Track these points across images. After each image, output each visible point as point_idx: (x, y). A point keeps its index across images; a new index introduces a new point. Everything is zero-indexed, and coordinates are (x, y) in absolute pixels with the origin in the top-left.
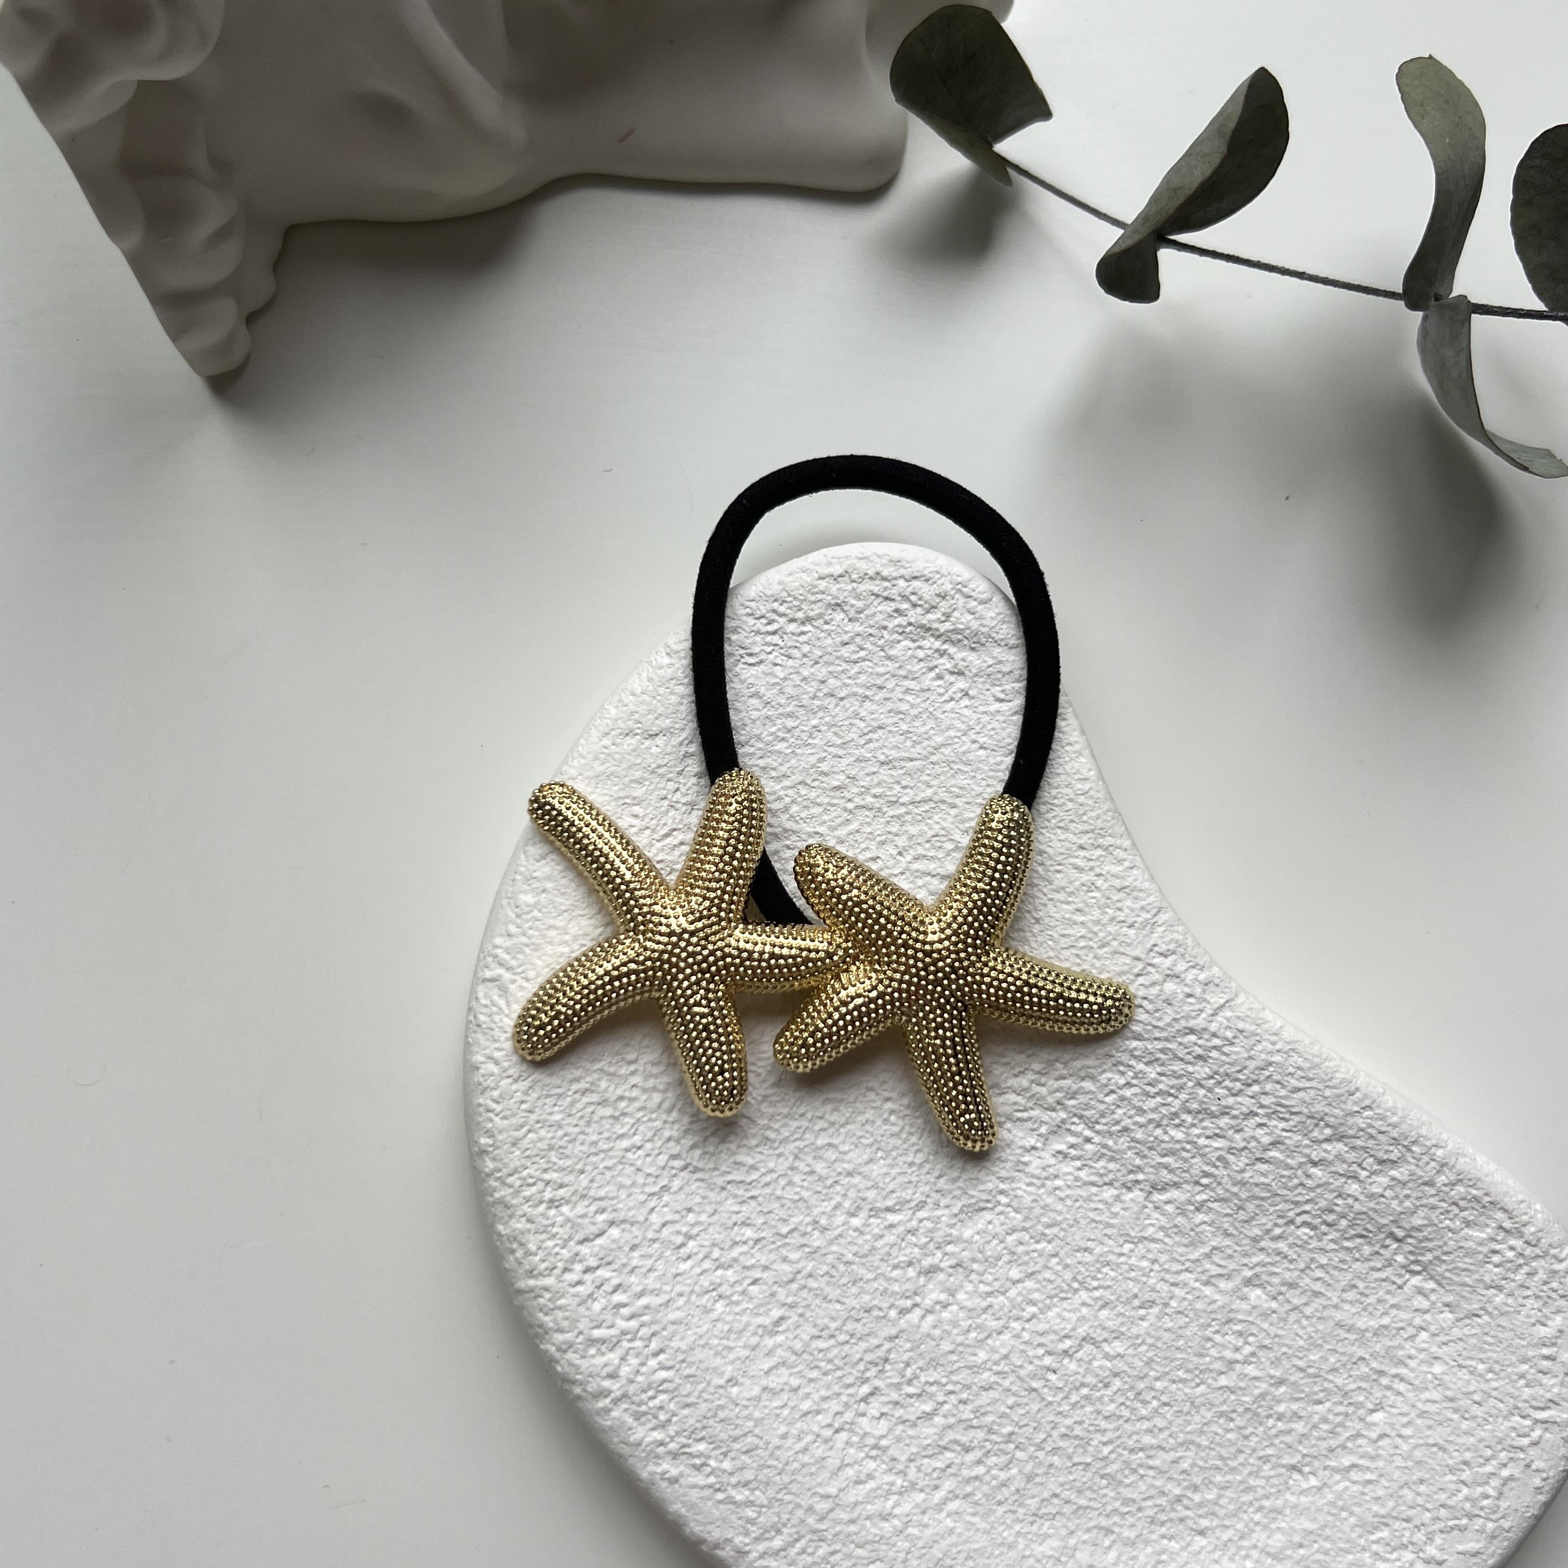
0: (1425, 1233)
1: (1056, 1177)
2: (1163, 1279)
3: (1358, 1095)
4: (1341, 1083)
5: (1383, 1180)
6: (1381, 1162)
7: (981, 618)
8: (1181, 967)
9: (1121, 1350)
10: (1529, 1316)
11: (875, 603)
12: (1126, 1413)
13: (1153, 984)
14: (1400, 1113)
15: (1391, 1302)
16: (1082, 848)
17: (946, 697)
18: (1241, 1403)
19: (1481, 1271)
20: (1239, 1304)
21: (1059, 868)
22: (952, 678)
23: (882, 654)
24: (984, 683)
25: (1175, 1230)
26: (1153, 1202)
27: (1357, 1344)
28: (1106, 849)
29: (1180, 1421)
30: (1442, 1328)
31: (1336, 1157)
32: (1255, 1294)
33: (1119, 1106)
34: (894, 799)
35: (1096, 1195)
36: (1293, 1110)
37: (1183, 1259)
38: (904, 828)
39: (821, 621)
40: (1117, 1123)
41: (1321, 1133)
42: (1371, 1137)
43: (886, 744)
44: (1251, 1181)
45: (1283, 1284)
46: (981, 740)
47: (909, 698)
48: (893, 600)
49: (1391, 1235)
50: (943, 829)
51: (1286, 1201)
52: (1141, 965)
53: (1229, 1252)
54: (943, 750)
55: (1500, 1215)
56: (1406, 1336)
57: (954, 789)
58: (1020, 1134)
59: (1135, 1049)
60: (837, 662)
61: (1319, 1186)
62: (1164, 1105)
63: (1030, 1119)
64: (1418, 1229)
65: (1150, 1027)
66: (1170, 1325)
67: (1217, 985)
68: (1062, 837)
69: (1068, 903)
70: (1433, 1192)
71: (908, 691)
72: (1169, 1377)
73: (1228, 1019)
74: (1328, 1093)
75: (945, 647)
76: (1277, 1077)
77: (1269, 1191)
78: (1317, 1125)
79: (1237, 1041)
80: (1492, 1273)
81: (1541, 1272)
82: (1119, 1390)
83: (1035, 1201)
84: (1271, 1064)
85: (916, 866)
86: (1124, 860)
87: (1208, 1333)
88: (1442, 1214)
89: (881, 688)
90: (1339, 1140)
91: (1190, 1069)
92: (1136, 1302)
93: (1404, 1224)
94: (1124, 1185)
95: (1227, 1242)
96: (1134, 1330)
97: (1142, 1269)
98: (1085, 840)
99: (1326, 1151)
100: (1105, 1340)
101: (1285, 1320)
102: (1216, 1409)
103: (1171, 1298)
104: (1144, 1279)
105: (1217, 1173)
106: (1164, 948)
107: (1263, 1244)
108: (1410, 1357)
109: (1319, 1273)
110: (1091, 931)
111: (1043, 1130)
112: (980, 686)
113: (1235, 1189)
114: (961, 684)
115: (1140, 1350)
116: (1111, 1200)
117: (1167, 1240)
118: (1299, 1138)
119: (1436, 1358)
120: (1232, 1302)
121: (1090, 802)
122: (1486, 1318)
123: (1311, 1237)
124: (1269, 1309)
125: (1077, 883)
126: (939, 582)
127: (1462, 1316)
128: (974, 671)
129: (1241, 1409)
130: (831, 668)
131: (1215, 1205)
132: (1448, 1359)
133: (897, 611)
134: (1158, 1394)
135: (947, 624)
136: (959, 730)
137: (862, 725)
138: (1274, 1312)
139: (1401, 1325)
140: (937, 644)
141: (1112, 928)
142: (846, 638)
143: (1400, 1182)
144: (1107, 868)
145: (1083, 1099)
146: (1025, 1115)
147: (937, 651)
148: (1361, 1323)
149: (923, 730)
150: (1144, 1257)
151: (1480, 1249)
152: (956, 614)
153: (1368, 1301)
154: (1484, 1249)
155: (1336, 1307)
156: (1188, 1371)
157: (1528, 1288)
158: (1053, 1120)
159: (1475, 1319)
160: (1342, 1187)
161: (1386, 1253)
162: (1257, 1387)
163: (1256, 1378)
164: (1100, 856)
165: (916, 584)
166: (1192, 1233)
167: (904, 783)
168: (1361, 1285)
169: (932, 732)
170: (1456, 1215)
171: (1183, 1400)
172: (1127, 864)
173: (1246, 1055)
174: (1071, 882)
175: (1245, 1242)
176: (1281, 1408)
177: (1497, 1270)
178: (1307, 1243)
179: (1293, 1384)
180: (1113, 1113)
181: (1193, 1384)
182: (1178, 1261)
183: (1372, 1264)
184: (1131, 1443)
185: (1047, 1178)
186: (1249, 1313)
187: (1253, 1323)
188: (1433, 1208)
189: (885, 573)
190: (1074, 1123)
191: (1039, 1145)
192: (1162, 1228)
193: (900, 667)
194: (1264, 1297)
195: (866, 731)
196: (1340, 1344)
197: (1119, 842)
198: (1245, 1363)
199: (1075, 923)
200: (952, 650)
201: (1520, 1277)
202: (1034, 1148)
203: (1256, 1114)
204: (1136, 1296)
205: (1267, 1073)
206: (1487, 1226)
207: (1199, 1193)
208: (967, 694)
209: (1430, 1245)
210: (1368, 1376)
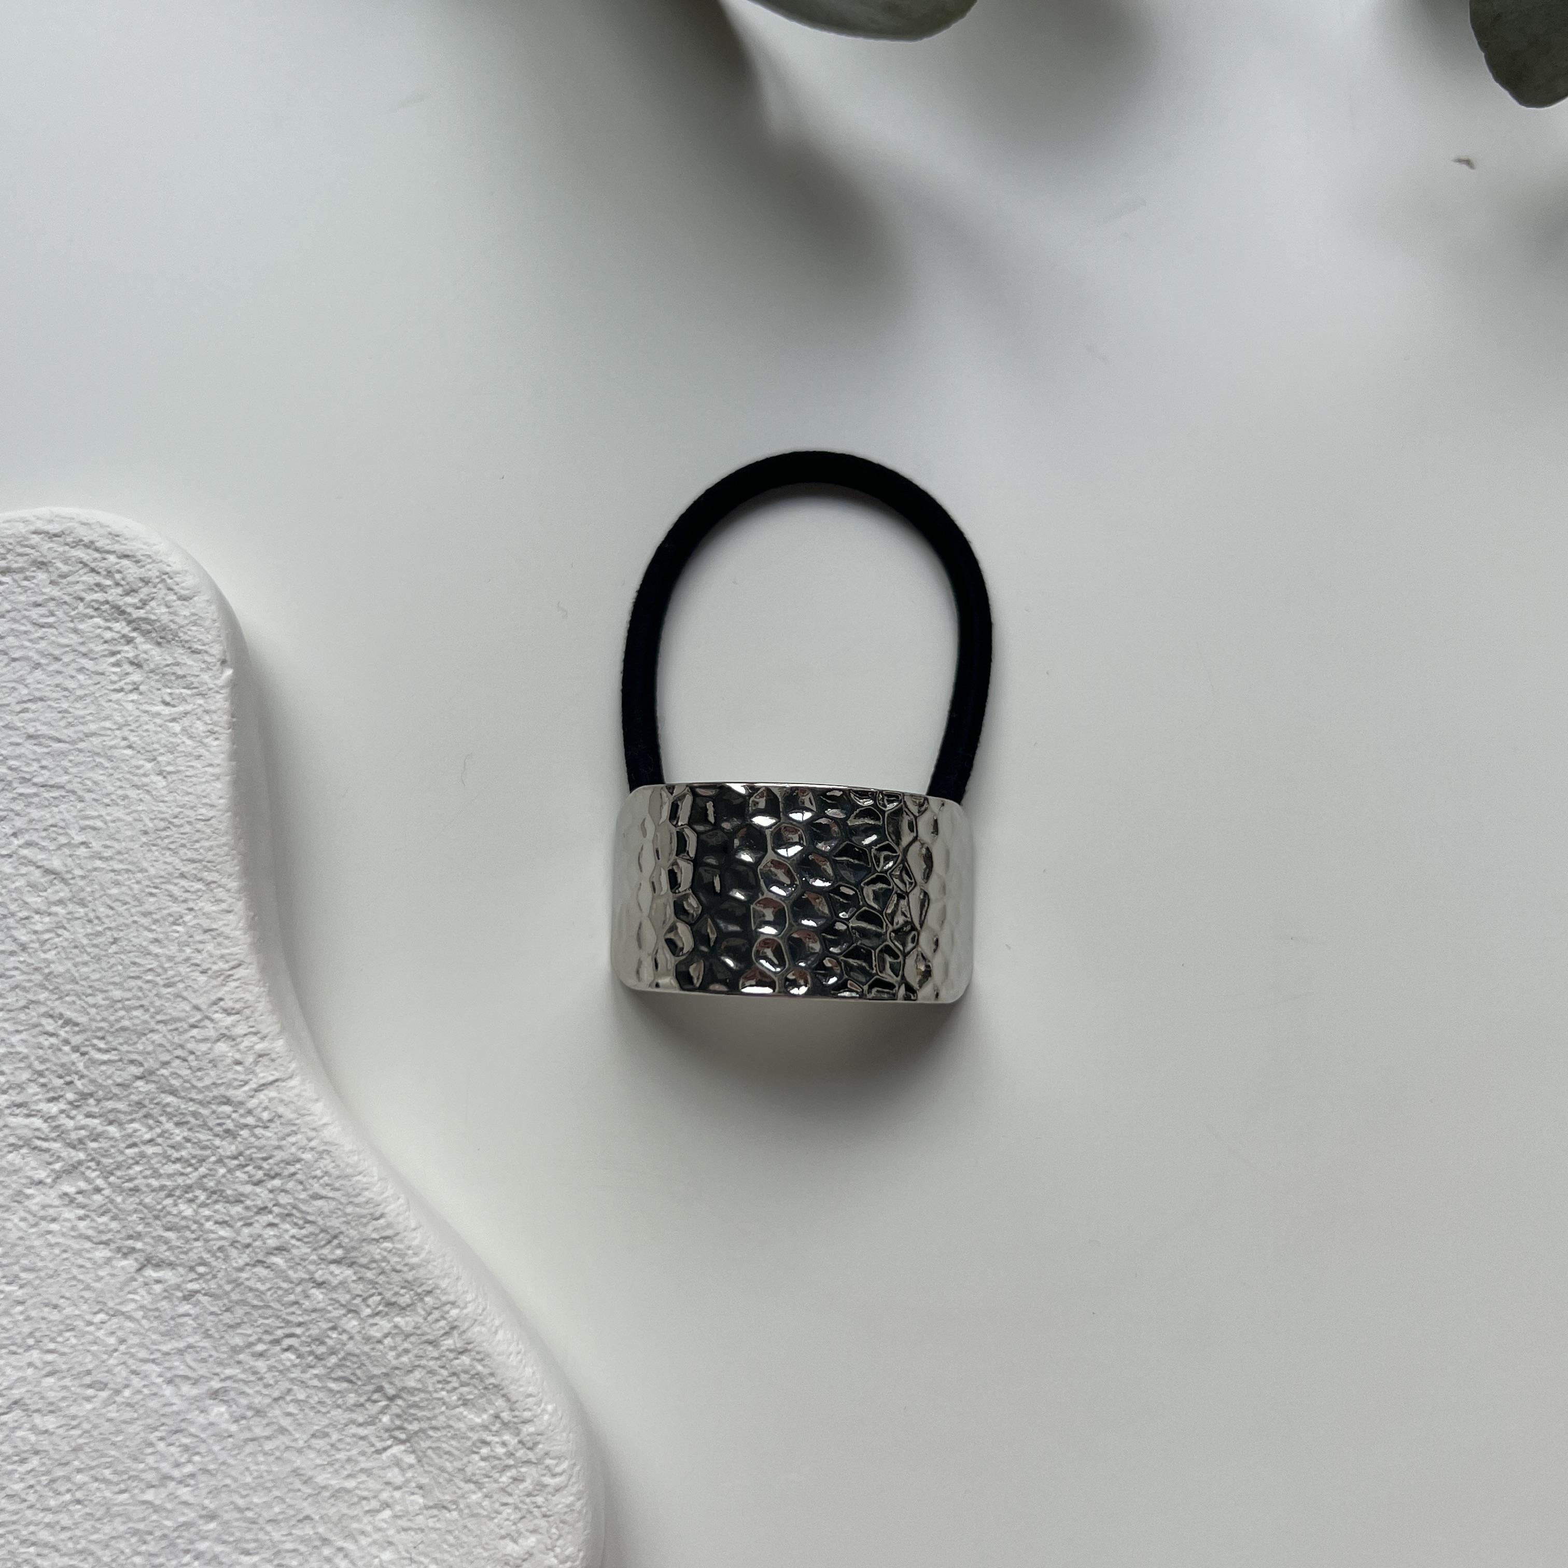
0: (417, 1399)
1: (54, 1220)
2: (124, 1363)
3: (382, 1221)
4: (367, 1203)
5: (385, 1324)
6: (390, 1304)
7: (174, 614)
8: (240, 1030)
9: (51, 1427)
10: (500, 1527)
11: (81, 572)
12: (32, 1498)
13: (205, 1040)
14: (423, 1256)
15: (363, 1465)
16: (183, 876)
17: (116, 686)
18: (159, 1526)
19: (465, 1460)
20: (194, 1415)
21: (154, 891)
22: (128, 668)
23: (72, 625)
24: (157, 681)
25: (157, 1314)
26: (144, 1277)
27: (310, 1500)
28: (208, 884)
29: (87, 1525)
30: (408, 1512)
31: (342, 1283)
32: (219, 1411)
33: (137, 1163)
34: (28, 776)
35: (88, 1251)
36: (309, 1218)
37: (155, 1347)
38: (29, 810)
39: (21, 576)
40: (131, 1180)
41: (332, 1252)
42: (383, 1272)
43: (41, 718)
44: (247, 1283)
45: (249, 1407)
46: (133, 738)
47: (81, 677)
48: (98, 573)
49: (380, 1389)
50: (63, 820)
51: (278, 1317)
52: (198, 1016)
53: (204, 1355)
54: (93, 739)
55: (500, 1403)
56: (367, 1508)
57: (88, 782)
58: (33, 1164)
59: (168, 1105)
60: (23, 621)
61: (314, 1310)
62: (182, 1174)
63: (47, 1150)
64: (412, 1391)
65: (188, 1085)
66: (113, 1415)
67: (273, 1060)
68: (167, 860)
69: (151, 931)
70: (436, 1354)
71: (81, 670)
72: (93, 1472)
73: (271, 1100)
74: (349, 1209)
75: (134, 634)
76: (299, 1176)
77: (262, 1300)
78: (329, 1242)
79: (273, 1125)
80: (477, 1465)
81: (529, 1481)
82: (32, 1470)
83: (21, 1238)
84: (299, 1160)
85: (24, 852)
86: (223, 901)
87: (153, 1437)
88: (439, 1382)
89: (57, 659)
90: (351, 1265)
91: (217, 1142)
92: (88, 1380)
93: (396, 1381)
94: (119, 1249)
95: (206, 1343)
96: (73, 1410)
97: (106, 1345)
98: (188, 868)
99: (332, 1273)
100: (38, 1411)
101: (240, 1448)
102: (131, 1525)
103: (127, 1386)
104: (105, 1357)
105: (214, 1263)
106: (228, 1004)
107: (241, 1357)
108: (363, 1533)
109: (292, 1409)
110: (161, 967)
111: (57, 1166)
112: (153, 683)
113: (228, 1288)
114: (136, 677)
115: (73, 1432)
116: (100, 1262)
117: (144, 1322)
118: (309, 1250)
119: (390, 1543)
120: (188, 1411)
121: (208, 831)
122: (455, 1514)
123: (295, 1366)
124: (227, 1431)
125: (166, 912)
126: (148, 566)
127: (431, 1504)
128: (152, 666)
129: (158, 1533)
130: (15, 626)
131: (205, 1300)
132: (401, 1547)
133: (98, 585)
134: (74, 1488)
135: (142, 611)
136: (115, 723)
137: (25, 691)
138: (230, 1436)
139: (365, 1494)
140: (126, 630)
141: (183, 969)
142: (39, 599)
143: (402, 1332)
144: (201, 904)
145: (104, 1144)
146: (45, 1145)
147: (124, 636)
148: (322, 1478)
149: (82, 713)
150: (113, 1333)
151: (470, 1434)
152: (153, 604)
153: (338, 1456)
154: (475, 1436)
155: (300, 1451)
156: (115, 1472)
157: (510, 1495)
158: (71, 1158)
159: (445, 1511)
160: (339, 1318)
161: (373, 1409)
162: (183, 1514)
163: (186, 1504)
164: (199, 890)
165: (125, 562)
166: (172, 1322)
167: (44, 763)
168: (335, 1436)
169: (90, 718)
170: (455, 1389)
171: (98, 1503)
172: (224, 906)
173: (276, 1143)
174: (160, 909)
175: (224, 1349)
176: (203, 1546)
177: (482, 1464)
178: (288, 1370)
179: (226, 1522)
180: (129, 1168)
181: (117, 1489)
182: (148, 1348)
183: (354, 1416)
184: (24, 1533)
185: (43, 1218)
186: (204, 1429)
187: (204, 1441)
188: (432, 1372)
189: (98, 544)
190: (89, 1168)
191: (49, 1180)
192: (142, 1307)
193: (83, 643)
194: (226, 1416)
195: (26, 698)
196: (291, 1495)
197: (224, 881)
198: (180, 1482)
199: (149, 954)
200: (139, 640)
201: (504, 1479)
202: (40, 1182)
203: (271, 1212)
204: (89, 1373)
205: (292, 1169)
206: (485, 1411)
207: (191, 1281)
208: (137, 689)
209: (420, 1414)
210: (310, 1539)
